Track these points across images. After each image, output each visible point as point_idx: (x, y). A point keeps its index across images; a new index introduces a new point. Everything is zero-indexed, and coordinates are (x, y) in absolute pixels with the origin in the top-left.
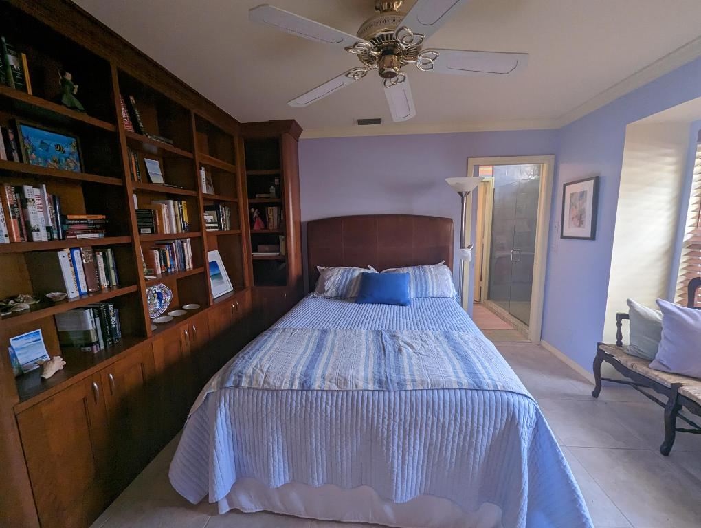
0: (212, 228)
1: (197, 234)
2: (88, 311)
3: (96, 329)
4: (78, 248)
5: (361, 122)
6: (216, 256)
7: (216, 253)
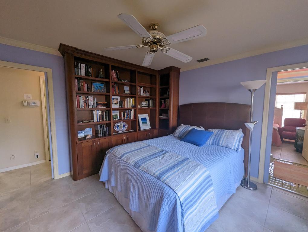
0: (145, 106)
1: (135, 108)
2: (99, 126)
3: (100, 131)
4: (99, 110)
5: (200, 61)
6: (146, 116)
7: (147, 115)
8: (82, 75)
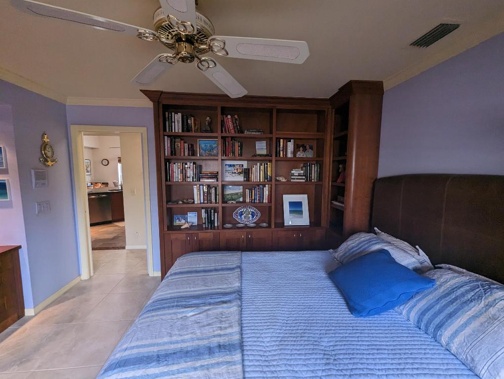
0: (297, 179)
1: (271, 183)
2: (203, 210)
3: (205, 218)
4: (202, 185)
6: (303, 198)
7: (306, 196)
8: (177, 131)
